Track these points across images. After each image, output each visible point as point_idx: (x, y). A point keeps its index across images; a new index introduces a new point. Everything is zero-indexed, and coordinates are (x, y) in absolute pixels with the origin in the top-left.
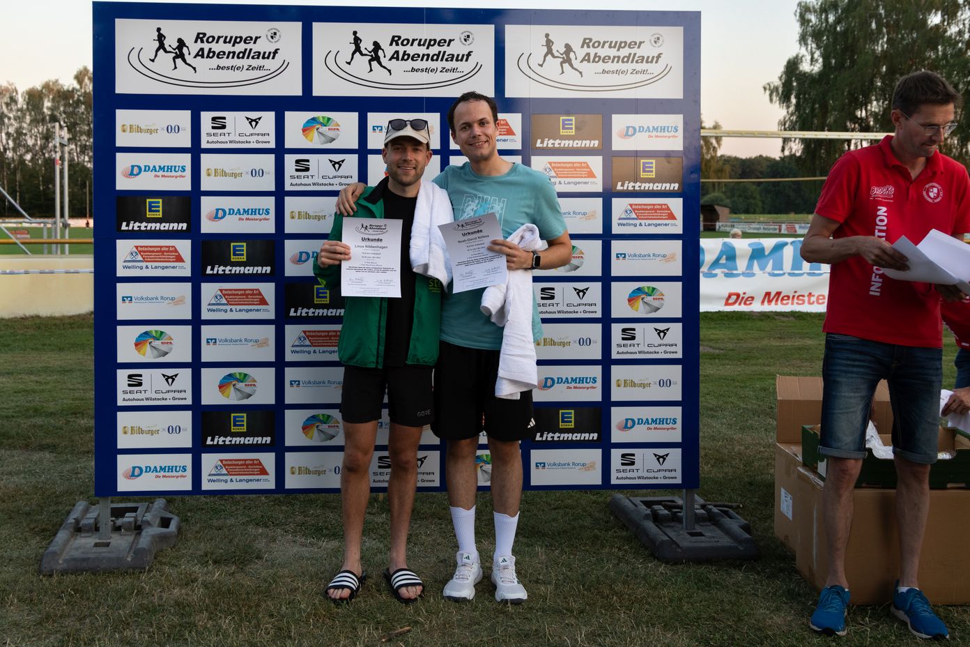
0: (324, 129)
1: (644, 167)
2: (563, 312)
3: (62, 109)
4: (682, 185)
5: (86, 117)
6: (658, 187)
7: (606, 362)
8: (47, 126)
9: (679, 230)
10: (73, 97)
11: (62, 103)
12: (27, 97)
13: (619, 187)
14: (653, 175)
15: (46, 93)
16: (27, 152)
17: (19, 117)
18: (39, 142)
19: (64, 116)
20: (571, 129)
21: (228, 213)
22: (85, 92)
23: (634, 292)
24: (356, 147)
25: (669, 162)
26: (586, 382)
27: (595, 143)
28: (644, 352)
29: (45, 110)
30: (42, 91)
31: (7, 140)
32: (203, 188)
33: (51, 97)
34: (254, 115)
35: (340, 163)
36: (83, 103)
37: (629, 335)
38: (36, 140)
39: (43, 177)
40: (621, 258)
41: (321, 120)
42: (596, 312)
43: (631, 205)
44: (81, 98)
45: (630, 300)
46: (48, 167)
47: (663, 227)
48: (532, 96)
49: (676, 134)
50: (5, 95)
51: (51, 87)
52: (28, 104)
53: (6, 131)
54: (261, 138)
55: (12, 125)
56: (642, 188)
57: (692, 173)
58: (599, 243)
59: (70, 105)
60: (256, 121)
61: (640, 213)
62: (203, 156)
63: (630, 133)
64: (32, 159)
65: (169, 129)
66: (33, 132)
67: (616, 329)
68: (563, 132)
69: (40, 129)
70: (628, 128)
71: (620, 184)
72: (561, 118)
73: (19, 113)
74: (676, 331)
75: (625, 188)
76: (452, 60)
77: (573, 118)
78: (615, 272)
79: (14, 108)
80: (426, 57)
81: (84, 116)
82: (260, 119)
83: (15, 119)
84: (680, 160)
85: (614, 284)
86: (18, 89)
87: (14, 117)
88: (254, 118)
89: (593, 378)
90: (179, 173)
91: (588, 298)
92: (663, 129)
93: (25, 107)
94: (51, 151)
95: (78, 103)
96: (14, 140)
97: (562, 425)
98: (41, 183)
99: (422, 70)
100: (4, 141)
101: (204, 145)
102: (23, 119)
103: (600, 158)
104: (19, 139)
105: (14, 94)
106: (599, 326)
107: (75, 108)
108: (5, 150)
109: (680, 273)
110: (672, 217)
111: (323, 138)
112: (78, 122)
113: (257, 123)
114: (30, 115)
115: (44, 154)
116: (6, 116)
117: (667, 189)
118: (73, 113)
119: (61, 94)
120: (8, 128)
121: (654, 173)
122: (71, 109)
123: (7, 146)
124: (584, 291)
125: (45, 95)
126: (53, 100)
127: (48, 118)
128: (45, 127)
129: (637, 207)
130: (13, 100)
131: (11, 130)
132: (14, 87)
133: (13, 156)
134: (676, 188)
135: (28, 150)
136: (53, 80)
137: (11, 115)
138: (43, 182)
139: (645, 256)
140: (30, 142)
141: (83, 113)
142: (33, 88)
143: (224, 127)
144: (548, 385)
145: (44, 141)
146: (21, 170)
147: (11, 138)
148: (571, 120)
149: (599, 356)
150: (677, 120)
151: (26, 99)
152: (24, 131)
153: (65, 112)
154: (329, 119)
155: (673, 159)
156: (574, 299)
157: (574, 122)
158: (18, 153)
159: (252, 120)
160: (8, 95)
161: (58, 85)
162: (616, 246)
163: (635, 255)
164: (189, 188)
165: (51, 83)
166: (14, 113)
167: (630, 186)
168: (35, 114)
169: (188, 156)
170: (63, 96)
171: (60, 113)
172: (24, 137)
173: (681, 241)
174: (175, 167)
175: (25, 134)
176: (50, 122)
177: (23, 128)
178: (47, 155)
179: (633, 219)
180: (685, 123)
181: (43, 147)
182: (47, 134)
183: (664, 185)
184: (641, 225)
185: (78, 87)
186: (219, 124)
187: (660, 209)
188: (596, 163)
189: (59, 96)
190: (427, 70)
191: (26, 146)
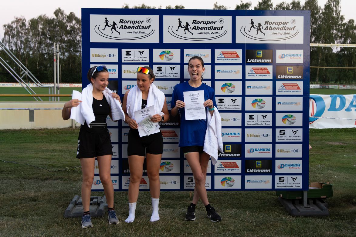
0: (167, 55)
1: (288, 70)
2: (257, 124)
3: (48, 29)
4: (303, 76)
5: (60, 33)
6: (293, 77)
7: (274, 143)
8: (41, 37)
9: (302, 93)
10: (53, 23)
11: (48, 25)
12: (31, 23)
13: (279, 77)
14: (292, 73)
15: (40, 21)
16: (31, 50)
17: (27, 33)
18: (36, 45)
19: (49, 32)
20: (261, 55)
21: (132, 86)
22: (59, 20)
23: (284, 117)
24: (179, 62)
25: (298, 68)
26: (266, 150)
27: (270, 61)
28: (288, 139)
29: (39, 29)
30: (38, 20)
31: (21, 44)
32: (123, 77)
33: (42, 23)
34: (141, 50)
35: (173, 68)
36: (58, 26)
37: (282, 133)
38: (35, 44)
39: (38, 63)
40: (279, 104)
41: (167, 52)
42: (270, 124)
43: (283, 84)
44: (57, 23)
45: (283, 120)
46: (41, 58)
47: (295, 92)
48: (246, 43)
49: (301, 57)
50: (20, 22)
51: (42, 18)
52: (31, 26)
53: (20, 40)
54: (144, 59)
55: (23, 37)
56: (288, 78)
57: (307, 72)
58: (271, 98)
59: (52, 27)
60: (142, 52)
61: (287, 87)
62: (122, 65)
63: (283, 57)
64: (33, 53)
65: (110, 55)
66: (34, 40)
67: (278, 131)
68: (257, 56)
69: (37, 39)
70: (282, 55)
71: (279, 76)
72: (257, 51)
73: (27, 31)
74: (300, 132)
75: (281, 78)
76: (216, 29)
77: (262, 51)
78: (277, 110)
79: (24, 28)
80: (206, 28)
81: (59, 32)
82: (144, 51)
83: (25, 34)
84: (302, 66)
85: (277, 114)
86: (26, 19)
87: (24, 32)
88: (141, 51)
89: (269, 149)
90: (114, 72)
91: (266, 119)
92: (296, 55)
93: (29, 28)
94: (42, 49)
95: (56, 26)
96: (24, 45)
97: (257, 167)
98: (38, 65)
99: (205, 33)
100: (19, 45)
101: (123, 61)
102: (28, 33)
103: (272, 66)
104: (27, 44)
105: (24, 21)
106: (271, 129)
107: (54, 29)
108: (20, 49)
109: (302, 110)
110: (299, 88)
111: (167, 59)
112: (56, 35)
113: (143, 53)
114: (32, 32)
115: (39, 51)
116: (20, 32)
117: (297, 78)
118: (53, 31)
119: (47, 21)
120: (21, 38)
121: (292, 72)
122: (52, 29)
123: (21, 47)
124: (265, 116)
125: (39, 22)
126: (43, 25)
127: (41, 33)
128: (40, 38)
129: (286, 85)
130: (24, 24)
131: (23, 39)
132: (24, 18)
133: (24, 52)
134: (301, 78)
135: (31, 49)
136: (44, 15)
137: (23, 32)
138: (39, 65)
139: (289, 103)
140: (32, 45)
141: (58, 31)
142: (34, 19)
143: (130, 55)
144: (252, 151)
145: (39, 45)
146: (28, 59)
147: (23, 43)
148: (261, 52)
149: (271, 141)
150: (301, 52)
151: (30, 24)
152: (29, 40)
153: (49, 30)
154: (169, 52)
155: (299, 67)
156: (262, 119)
157: (262, 53)
158: (26, 51)
159: (141, 52)
160: (21, 22)
161: (46, 17)
162: (278, 99)
163: (285, 103)
164: (117, 77)
165: (42, 16)
166: (24, 31)
167: (283, 77)
168: (35, 31)
169: (117, 65)
170: (48, 22)
171: (47, 31)
172: (29, 43)
173: (302, 98)
174: (112, 69)
175: (30, 41)
176: (42, 35)
177: (29, 38)
178: (40, 52)
179: (284, 89)
180: (304, 53)
181: (39, 48)
182: (40, 41)
183: (296, 76)
184: (287, 91)
185: (56, 18)
186: (128, 53)
187: (294, 86)
188: (270, 68)
189: (46, 22)
190: (206, 33)
191: (30, 47)
